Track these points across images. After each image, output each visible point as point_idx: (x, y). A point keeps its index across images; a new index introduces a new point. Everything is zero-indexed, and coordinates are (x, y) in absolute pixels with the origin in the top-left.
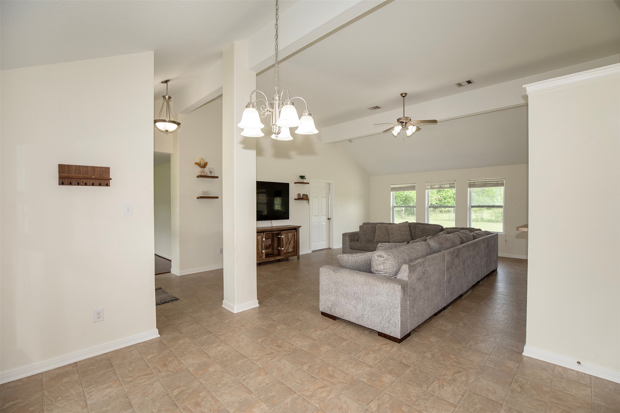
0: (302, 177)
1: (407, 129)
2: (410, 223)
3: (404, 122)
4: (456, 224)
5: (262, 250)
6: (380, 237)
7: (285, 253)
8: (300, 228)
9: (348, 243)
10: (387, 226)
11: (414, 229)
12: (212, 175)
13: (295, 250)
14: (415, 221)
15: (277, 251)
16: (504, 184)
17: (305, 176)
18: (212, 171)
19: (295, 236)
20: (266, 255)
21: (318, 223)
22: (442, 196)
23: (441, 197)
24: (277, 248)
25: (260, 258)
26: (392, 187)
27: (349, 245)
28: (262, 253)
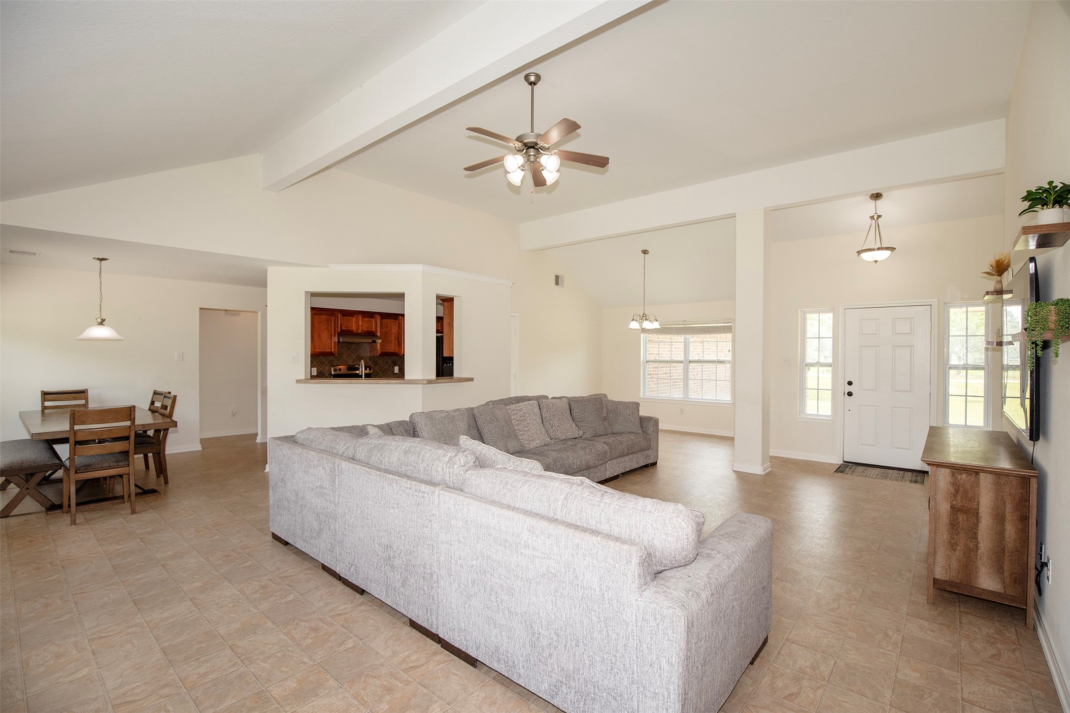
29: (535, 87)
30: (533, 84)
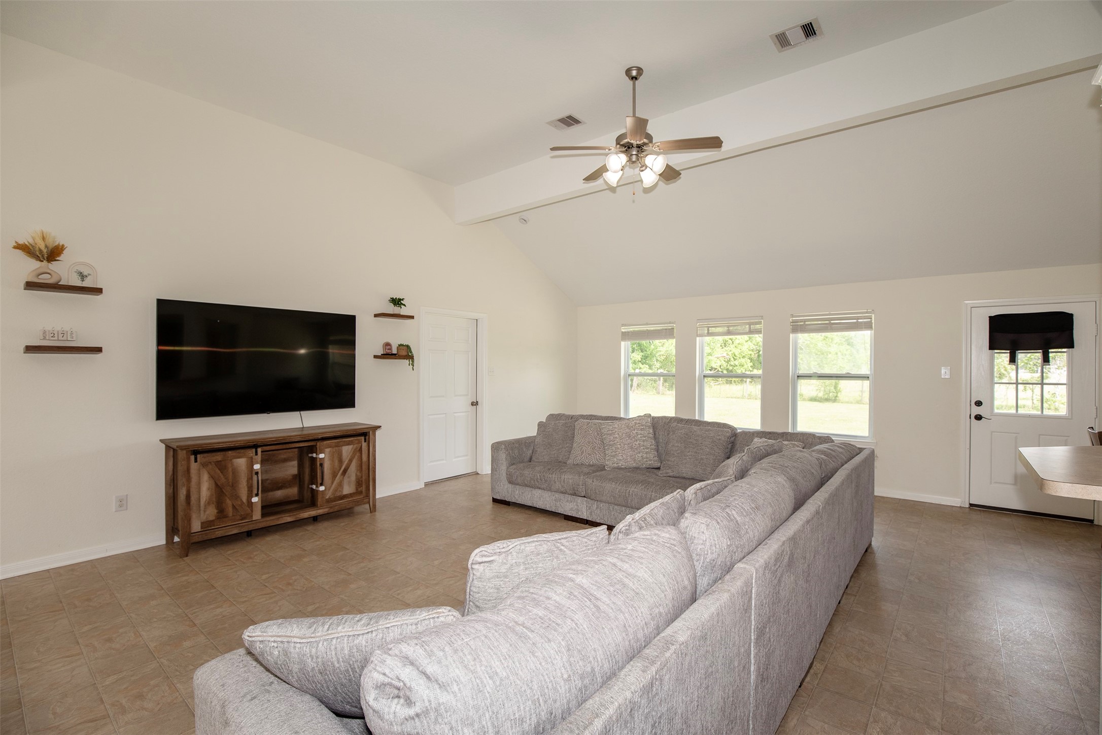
0: (397, 302)
1: (644, 168)
2: (655, 417)
3: (634, 142)
4: (764, 418)
5: (250, 496)
6: (583, 452)
7: (329, 498)
8: (378, 433)
9: (503, 468)
10: (601, 423)
11: (666, 434)
12: (87, 283)
13: (363, 488)
14: (670, 412)
15: (309, 494)
16: (872, 326)
17: (403, 299)
18: (85, 273)
19: (363, 452)
20: (263, 508)
21: (444, 415)
22: (730, 353)
23: (728, 355)
24: (308, 487)
25: (242, 520)
26: (623, 330)
27: (507, 474)
28: (250, 504)
29: (637, 82)
30: (634, 78)
